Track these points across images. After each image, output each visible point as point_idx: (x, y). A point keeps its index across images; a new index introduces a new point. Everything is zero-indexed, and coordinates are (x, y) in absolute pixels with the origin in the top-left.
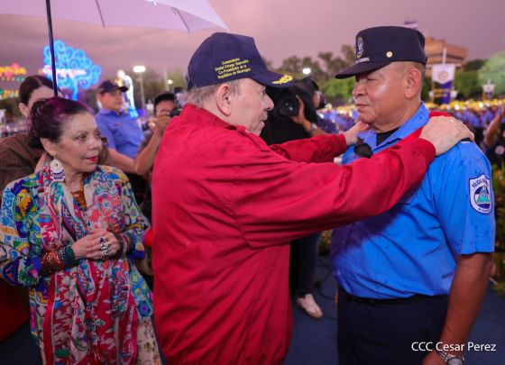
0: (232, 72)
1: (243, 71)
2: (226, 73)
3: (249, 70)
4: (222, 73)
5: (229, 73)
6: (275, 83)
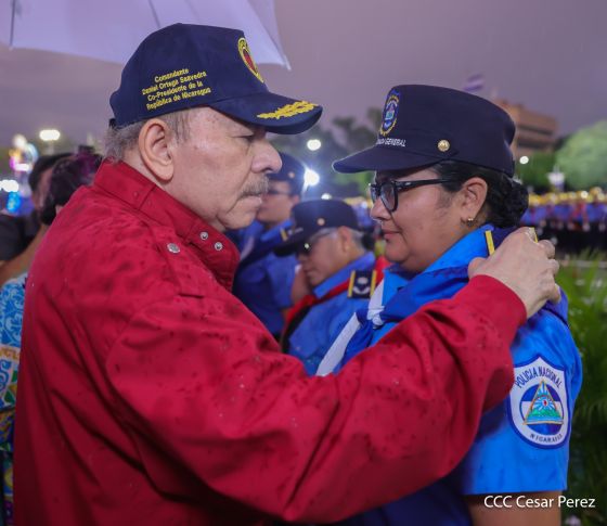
0: (172, 96)
1: (194, 94)
2: (160, 98)
3: (208, 90)
4: (154, 97)
5: (166, 97)
6: (265, 116)
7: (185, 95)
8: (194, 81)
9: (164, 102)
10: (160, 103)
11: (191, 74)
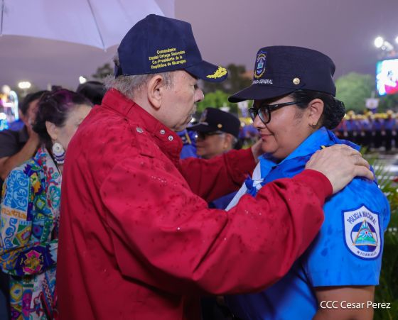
0: (166, 63)
1: (178, 63)
2: (160, 63)
4: (156, 62)
5: (164, 63)
6: (209, 76)
7: (174, 63)
8: (178, 56)
9: (162, 66)
10: (159, 66)
11: (177, 51)
